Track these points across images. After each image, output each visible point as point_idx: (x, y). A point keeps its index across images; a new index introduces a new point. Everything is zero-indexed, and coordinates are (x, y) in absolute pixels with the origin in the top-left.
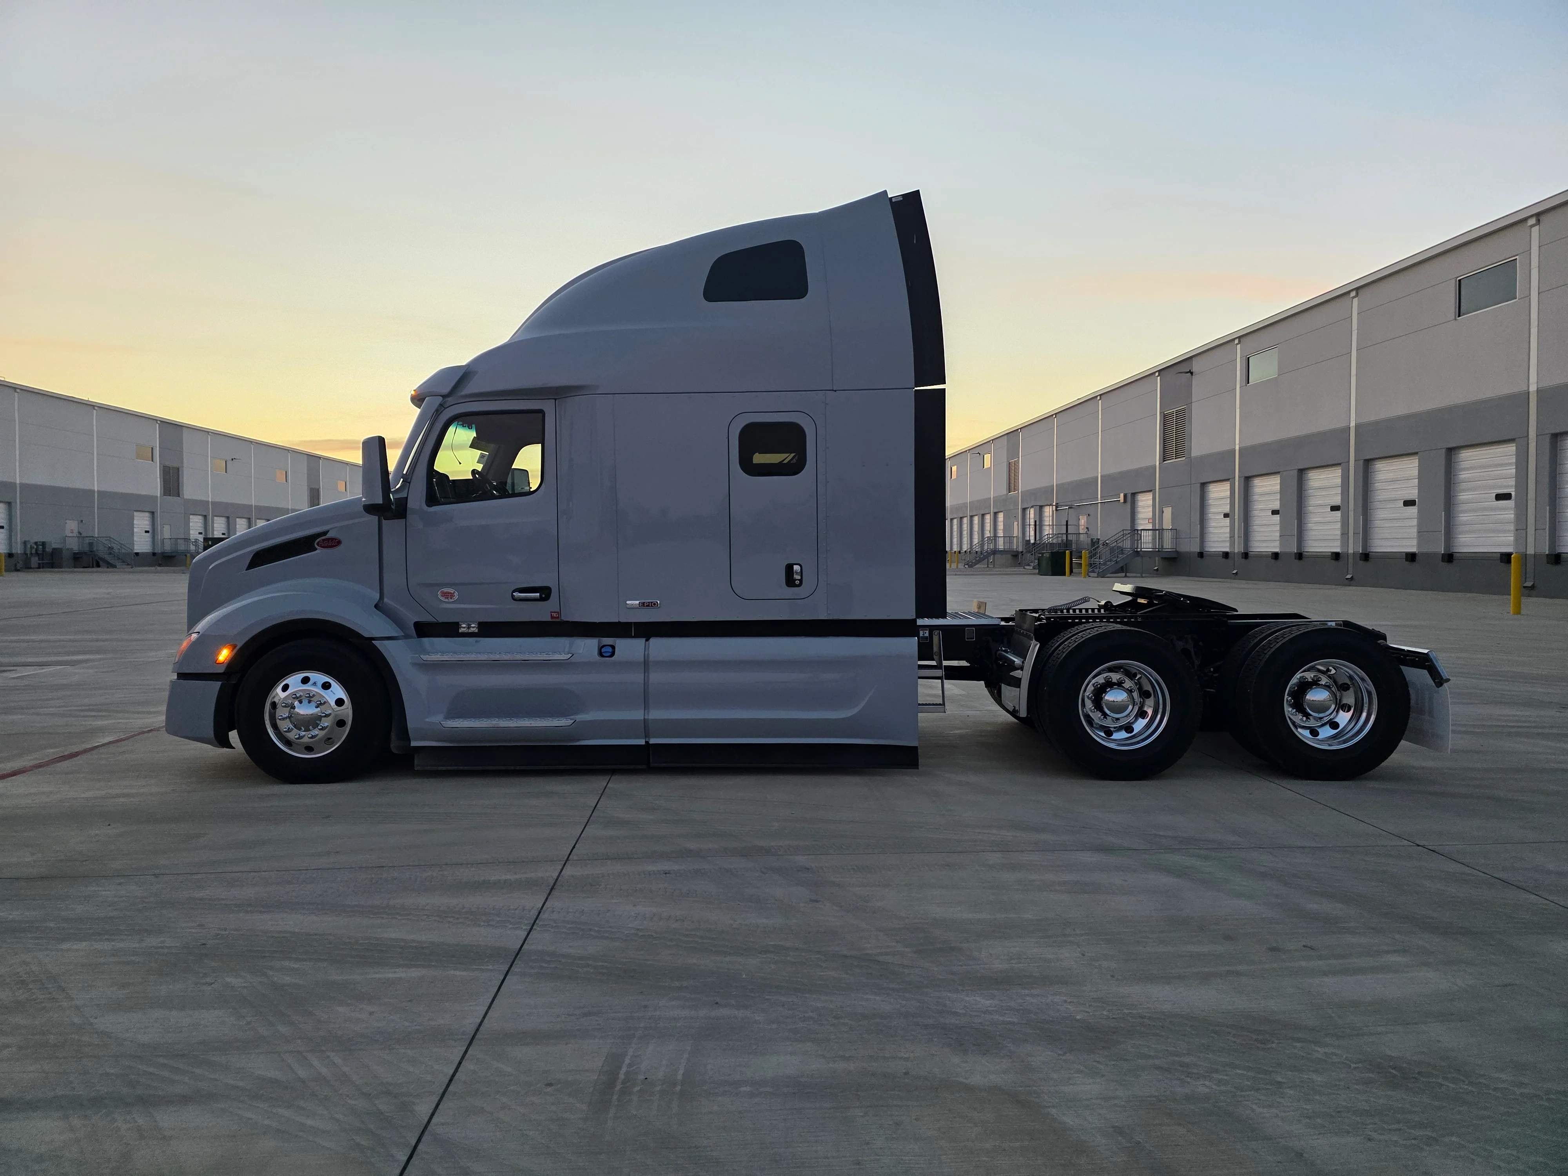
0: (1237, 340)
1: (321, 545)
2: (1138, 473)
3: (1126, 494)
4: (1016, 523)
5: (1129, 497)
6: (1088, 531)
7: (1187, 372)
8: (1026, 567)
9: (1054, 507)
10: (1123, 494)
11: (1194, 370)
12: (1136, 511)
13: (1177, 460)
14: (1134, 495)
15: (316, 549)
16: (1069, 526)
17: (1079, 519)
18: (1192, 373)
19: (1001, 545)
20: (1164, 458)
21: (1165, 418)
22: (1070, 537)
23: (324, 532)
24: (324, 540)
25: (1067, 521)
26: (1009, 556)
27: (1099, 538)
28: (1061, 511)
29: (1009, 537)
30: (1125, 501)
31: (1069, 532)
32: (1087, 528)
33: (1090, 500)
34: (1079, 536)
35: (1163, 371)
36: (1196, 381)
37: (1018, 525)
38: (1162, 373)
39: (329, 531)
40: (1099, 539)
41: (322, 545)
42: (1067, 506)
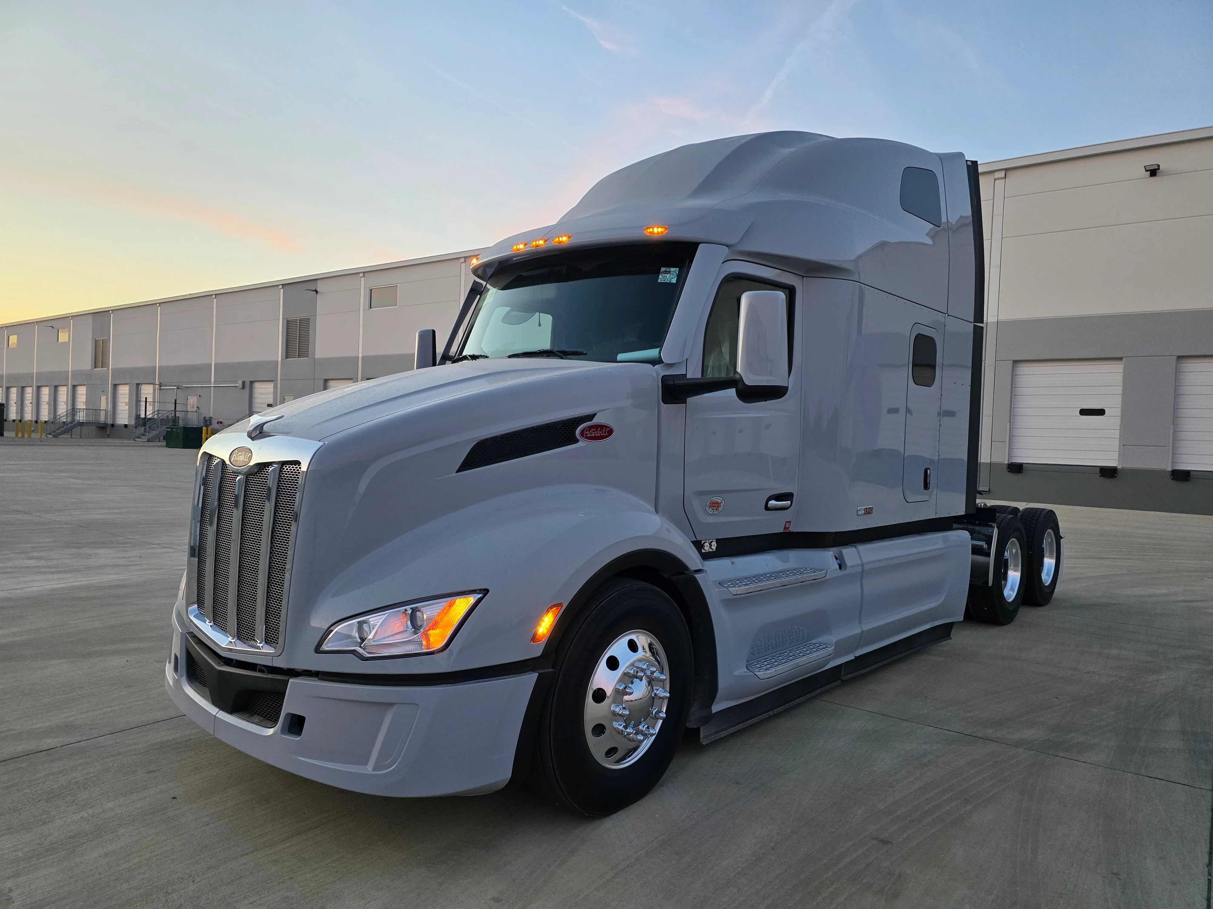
0: (362, 274)
1: (586, 434)
2: (258, 365)
3: (244, 381)
4: (103, 398)
5: (247, 385)
6: (199, 409)
7: (313, 291)
8: (136, 439)
9: (157, 387)
10: (241, 381)
11: (318, 290)
12: (253, 396)
13: (300, 359)
14: (252, 383)
15: (577, 441)
16: (177, 404)
17: (188, 399)
18: (317, 292)
19: (81, 417)
20: (287, 354)
21: (289, 324)
22: (178, 414)
23: (590, 415)
24: (590, 427)
25: (176, 400)
26: (94, 428)
27: (211, 416)
28: (165, 390)
29: (95, 410)
30: (243, 387)
31: (177, 409)
32: (198, 407)
33: (203, 383)
34: (187, 414)
35: (287, 285)
36: (320, 300)
37: (107, 399)
38: (285, 287)
39: (595, 414)
40: (211, 418)
41: (588, 435)
42: (175, 386)
